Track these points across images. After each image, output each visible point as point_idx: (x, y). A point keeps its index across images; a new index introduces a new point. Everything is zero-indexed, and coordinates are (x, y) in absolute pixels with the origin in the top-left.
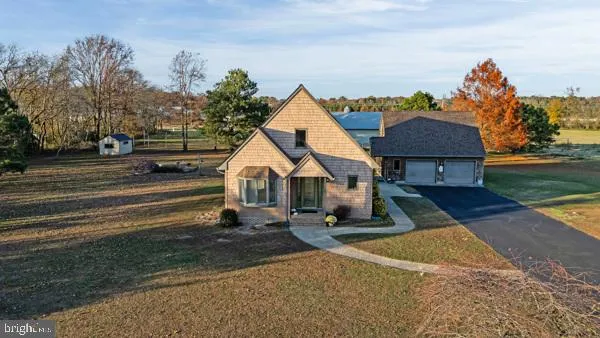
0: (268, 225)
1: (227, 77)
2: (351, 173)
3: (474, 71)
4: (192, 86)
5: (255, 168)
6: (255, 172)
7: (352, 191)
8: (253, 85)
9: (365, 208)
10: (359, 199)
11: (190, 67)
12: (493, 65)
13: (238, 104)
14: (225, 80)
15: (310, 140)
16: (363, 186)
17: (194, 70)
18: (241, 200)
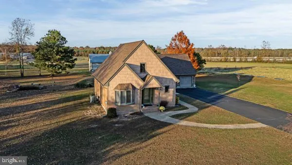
0: (131, 114)
1: (48, 35)
2: (166, 85)
3: (176, 36)
4: (26, 39)
5: (124, 84)
6: (125, 86)
7: (167, 93)
8: (63, 39)
9: (173, 101)
10: (170, 96)
11: (24, 28)
12: (184, 34)
13: (58, 50)
14: (46, 36)
15: (147, 69)
16: (172, 90)
17: (27, 29)
18: (116, 102)
